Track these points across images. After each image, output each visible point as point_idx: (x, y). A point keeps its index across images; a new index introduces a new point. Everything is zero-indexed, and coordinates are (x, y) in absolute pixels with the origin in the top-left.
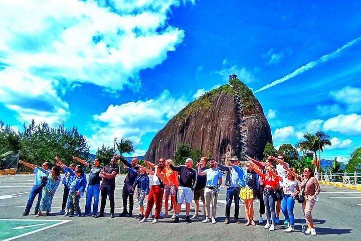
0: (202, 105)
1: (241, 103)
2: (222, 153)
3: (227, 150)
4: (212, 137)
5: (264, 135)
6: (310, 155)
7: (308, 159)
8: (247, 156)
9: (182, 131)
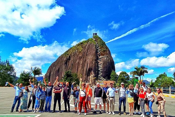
0: (78, 49)
1: (99, 49)
2: (88, 76)
3: (91, 74)
4: (83, 67)
5: (111, 66)
6: (137, 78)
7: (136, 80)
8: (101, 77)
9: (66, 63)
